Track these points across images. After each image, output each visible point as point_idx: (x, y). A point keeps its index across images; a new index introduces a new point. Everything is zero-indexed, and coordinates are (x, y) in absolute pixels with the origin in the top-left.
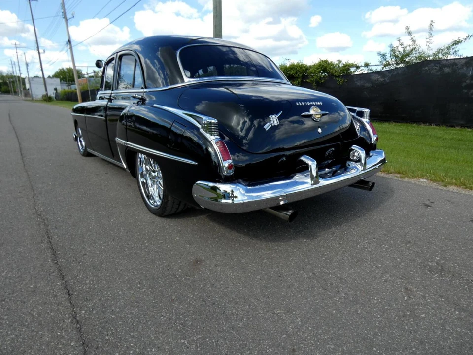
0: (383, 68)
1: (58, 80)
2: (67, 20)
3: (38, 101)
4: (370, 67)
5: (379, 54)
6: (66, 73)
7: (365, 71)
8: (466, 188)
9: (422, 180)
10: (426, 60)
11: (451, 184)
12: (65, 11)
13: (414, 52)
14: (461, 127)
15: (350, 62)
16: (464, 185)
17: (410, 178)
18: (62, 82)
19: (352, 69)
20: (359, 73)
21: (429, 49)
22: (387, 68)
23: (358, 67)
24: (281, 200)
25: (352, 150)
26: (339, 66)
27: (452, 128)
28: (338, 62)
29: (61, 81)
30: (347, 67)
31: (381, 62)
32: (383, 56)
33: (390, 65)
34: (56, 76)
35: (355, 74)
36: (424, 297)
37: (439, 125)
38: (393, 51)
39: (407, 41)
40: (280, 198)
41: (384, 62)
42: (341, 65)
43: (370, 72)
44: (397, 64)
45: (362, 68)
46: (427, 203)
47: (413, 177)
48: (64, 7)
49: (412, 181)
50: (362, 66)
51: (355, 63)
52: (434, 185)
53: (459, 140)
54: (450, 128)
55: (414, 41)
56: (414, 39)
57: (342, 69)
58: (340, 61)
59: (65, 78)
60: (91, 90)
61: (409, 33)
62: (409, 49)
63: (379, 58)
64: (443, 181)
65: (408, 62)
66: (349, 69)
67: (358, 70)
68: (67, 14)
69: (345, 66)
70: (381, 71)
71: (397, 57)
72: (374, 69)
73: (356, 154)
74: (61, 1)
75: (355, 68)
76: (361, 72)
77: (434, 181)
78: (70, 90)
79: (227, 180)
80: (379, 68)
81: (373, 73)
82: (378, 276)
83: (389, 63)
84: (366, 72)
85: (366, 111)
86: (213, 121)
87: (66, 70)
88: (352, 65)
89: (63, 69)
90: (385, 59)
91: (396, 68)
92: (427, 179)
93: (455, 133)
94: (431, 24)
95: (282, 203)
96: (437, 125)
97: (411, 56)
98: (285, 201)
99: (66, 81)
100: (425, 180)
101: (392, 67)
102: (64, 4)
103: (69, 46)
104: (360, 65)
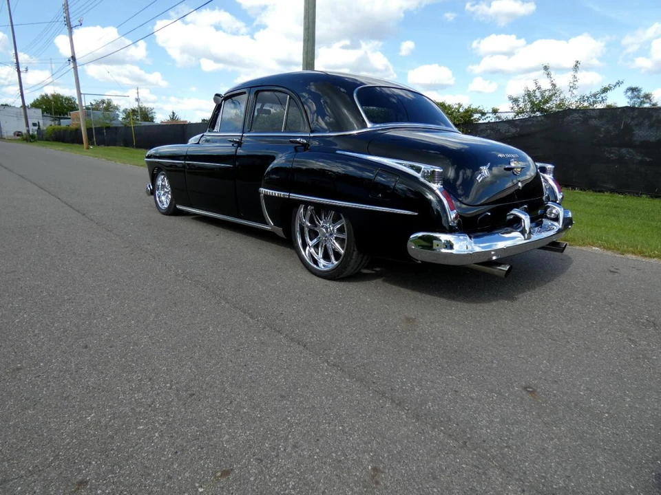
0: (515, 117)
1: (40, 111)
2: (71, 29)
3: (10, 140)
4: (499, 115)
5: (511, 98)
6: (51, 101)
7: (491, 118)
8: (645, 256)
9: (594, 248)
10: (569, 109)
11: (628, 252)
12: (69, 15)
13: (554, 98)
14: (611, 192)
15: (474, 107)
16: (643, 253)
17: (580, 245)
18: (45, 114)
19: (476, 116)
20: (485, 121)
21: (573, 95)
22: (520, 117)
23: (483, 114)
24: (494, 255)
25: (549, 207)
26: (459, 111)
27: (600, 194)
28: (457, 106)
29: (43, 113)
30: (469, 113)
31: (512, 108)
32: (515, 101)
33: (524, 112)
34: (36, 105)
35: (480, 122)
36: (648, 345)
37: (585, 190)
38: (529, 95)
39: (545, 85)
40: (493, 253)
41: (516, 109)
42: (461, 110)
43: (498, 120)
44: (533, 112)
45: (488, 115)
46: (612, 269)
47: (584, 244)
48: (68, 9)
49: (584, 248)
50: (488, 113)
51: (481, 108)
52: (609, 253)
53: (615, 207)
54: (598, 194)
55: (554, 85)
56: (554, 82)
57: (462, 115)
58: (460, 105)
59: (50, 109)
60: (95, 128)
61: (548, 74)
62: (547, 94)
63: (510, 104)
64: (619, 249)
65: (546, 111)
66: (472, 116)
67: (483, 117)
68: (71, 20)
69: (467, 111)
70: (513, 120)
71: (532, 102)
72: (504, 117)
73: (554, 211)
74: (64, 2)
75: (480, 115)
76: (486, 121)
77: (608, 249)
78: (57, 126)
79: (451, 231)
80: (511, 116)
81: (503, 122)
82: (598, 330)
83: (523, 110)
84: (493, 121)
85: (549, 166)
86: (437, 170)
87: (51, 98)
88: (476, 111)
89: (47, 95)
90: (518, 106)
91: (530, 117)
92: (599, 246)
93: (605, 199)
94: (576, 65)
95: (494, 258)
96: (581, 190)
97: (551, 102)
98: (498, 256)
99: (51, 114)
100: (597, 248)
101: (526, 116)
102: (68, 5)
103: (72, 65)
104: (486, 111)
